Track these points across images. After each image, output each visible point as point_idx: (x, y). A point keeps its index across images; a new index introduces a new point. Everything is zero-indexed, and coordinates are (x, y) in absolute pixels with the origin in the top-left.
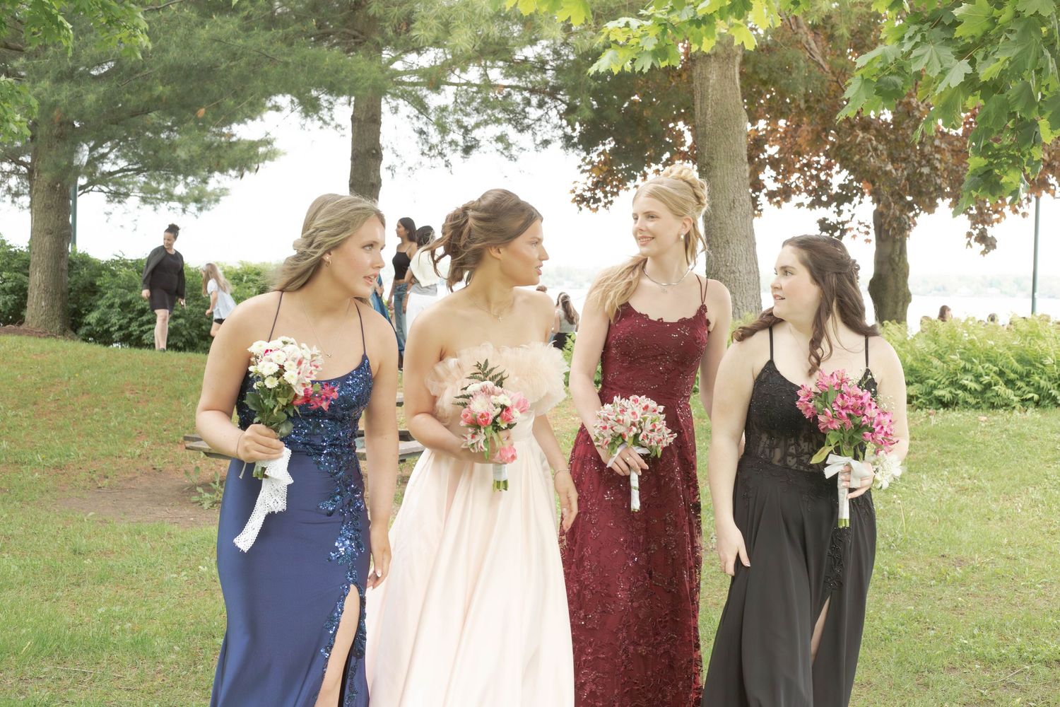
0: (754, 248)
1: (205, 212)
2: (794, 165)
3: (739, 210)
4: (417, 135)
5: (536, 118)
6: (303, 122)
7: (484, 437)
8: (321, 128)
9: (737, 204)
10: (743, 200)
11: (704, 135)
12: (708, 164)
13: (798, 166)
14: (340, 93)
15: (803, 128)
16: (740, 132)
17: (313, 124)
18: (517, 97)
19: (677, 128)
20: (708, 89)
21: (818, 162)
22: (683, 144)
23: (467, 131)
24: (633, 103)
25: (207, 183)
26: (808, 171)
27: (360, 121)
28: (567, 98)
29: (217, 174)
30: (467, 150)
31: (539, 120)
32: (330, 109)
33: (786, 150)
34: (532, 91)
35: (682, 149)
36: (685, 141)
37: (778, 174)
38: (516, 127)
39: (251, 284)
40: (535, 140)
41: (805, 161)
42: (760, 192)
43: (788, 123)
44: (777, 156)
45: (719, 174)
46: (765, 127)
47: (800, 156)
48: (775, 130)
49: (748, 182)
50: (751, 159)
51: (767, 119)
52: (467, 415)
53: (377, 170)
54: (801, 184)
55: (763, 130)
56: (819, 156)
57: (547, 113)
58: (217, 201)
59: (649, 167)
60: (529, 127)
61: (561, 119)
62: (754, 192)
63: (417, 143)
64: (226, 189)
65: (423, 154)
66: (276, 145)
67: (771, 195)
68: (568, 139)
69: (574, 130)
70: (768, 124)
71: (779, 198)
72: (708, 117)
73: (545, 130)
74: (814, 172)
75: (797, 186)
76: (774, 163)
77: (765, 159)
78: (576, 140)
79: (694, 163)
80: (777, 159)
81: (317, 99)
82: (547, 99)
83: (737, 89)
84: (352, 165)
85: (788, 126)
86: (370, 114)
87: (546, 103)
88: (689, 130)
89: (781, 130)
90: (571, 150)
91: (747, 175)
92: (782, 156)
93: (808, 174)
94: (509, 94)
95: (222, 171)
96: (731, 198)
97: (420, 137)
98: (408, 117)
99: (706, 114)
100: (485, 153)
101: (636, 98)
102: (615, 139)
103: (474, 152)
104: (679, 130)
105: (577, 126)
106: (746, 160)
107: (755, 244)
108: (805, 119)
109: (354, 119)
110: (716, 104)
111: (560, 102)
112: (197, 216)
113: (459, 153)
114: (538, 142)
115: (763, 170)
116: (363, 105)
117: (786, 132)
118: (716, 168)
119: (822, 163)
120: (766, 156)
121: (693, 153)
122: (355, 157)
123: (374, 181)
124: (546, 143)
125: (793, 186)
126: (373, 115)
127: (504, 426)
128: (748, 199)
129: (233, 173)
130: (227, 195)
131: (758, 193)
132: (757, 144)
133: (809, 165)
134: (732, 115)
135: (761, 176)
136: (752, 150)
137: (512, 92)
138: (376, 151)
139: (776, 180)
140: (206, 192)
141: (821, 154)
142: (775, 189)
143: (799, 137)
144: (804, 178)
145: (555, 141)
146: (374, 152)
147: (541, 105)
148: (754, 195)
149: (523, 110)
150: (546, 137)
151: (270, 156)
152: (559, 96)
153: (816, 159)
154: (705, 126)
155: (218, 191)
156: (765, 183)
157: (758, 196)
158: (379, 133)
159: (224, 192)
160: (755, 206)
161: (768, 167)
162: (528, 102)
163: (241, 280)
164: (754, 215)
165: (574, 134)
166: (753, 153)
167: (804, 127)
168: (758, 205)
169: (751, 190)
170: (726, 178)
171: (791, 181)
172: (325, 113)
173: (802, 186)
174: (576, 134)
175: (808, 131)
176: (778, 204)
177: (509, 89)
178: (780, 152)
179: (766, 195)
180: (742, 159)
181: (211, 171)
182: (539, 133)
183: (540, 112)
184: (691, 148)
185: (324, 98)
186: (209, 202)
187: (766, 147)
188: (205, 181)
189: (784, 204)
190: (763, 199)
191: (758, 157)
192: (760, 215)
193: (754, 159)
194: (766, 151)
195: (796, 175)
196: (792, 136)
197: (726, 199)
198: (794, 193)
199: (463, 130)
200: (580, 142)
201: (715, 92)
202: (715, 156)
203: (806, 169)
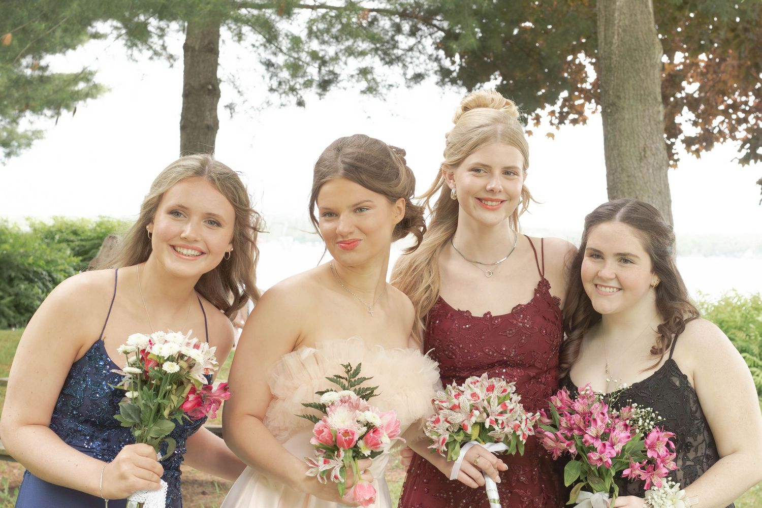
0: (669, 206)
1: (13, 158)
2: (717, 107)
3: (651, 160)
4: (264, 67)
5: (406, 47)
6: (130, 52)
7: (341, 464)
8: (151, 58)
9: (648, 153)
10: (657, 149)
11: (609, 69)
12: (614, 104)
13: (722, 107)
14: (172, 17)
15: (727, 63)
16: (653, 66)
17: (142, 54)
18: (385, 23)
19: (577, 62)
20: (614, 13)
21: (746, 103)
22: (584, 80)
23: (324, 62)
24: (524, 31)
25: (17, 124)
26: (734, 113)
27: (193, 50)
28: (445, 25)
29: (28, 113)
30: (324, 85)
31: (411, 49)
32: (161, 37)
33: (707, 88)
34: (404, 15)
35: (584, 86)
36: (587, 76)
37: (698, 116)
38: (382, 59)
39: (64, 245)
40: (405, 74)
41: (730, 102)
42: (676, 137)
43: (711, 56)
44: (696, 95)
45: (627, 116)
46: (683, 60)
47: (724, 95)
48: (695, 64)
49: (662, 126)
50: (665, 98)
51: (684, 51)
52: (322, 431)
53: (214, 109)
54: (725, 128)
55: (681, 63)
56: (747, 96)
57: (419, 42)
58: (29, 145)
59: (543, 108)
60: (398, 59)
61: (437, 48)
62: (668, 138)
63: (263, 77)
64: (40, 132)
65: (272, 90)
66: (97, 79)
67: (689, 142)
68: (445, 73)
69: (453, 63)
70: (685, 58)
71: (697, 146)
72: (614, 47)
73: (417, 62)
74: (741, 115)
75: (720, 132)
76: (692, 103)
77: (682, 98)
78: (455, 74)
79: (597, 104)
80: (696, 99)
81: (145, 24)
82: (420, 26)
83: (649, 13)
84: (184, 103)
85: (709, 59)
86: (206, 42)
87: (420, 29)
88: (591, 63)
89: (702, 64)
90: (448, 86)
91: (662, 118)
92: (703, 95)
93: (734, 117)
94: (375, 19)
95: (36, 110)
96: (642, 145)
97: (267, 70)
98: (254, 46)
99: (611, 43)
100: (345, 89)
101: (528, 24)
102: (502, 74)
103: (332, 88)
104: (580, 64)
105: (457, 58)
106: (660, 99)
107: (670, 201)
108: (730, 51)
109: (186, 47)
110: (624, 31)
111: (436, 29)
112: (4, 164)
113: (314, 89)
114: (409, 76)
115: (680, 112)
116: (197, 31)
117: (707, 66)
118: (623, 108)
119: (751, 103)
120: (684, 95)
121: (596, 91)
122: (187, 94)
123: (210, 122)
124: (418, 77)
125: (716, 131)
126: (209, 44)
127: (367, 452)
128: (662, 147)
129: (48, 112)
130: (42, 138)
131: (673, 140)
132: (673, 81)
133: (735, 107)
134: (643, 44)
135: (678, 119)
136: (667, 87)
137: (379, 16)
138: (213, 86)
139: (695, 124)
140: (17, 133)
141: (750, 93)
142: (693, 135)
143: (723, 72)
144: (730, 123)
145: (429, 76)
146: (210, 87)
147: (413, 32)
148: (669, 142)
149: (392, 38)
150: (419, 70)
151: (93, 91)
152: (435, 22)
153: (744, 99)
154: (610, 58)
155: (30, 134)
156: (682, 127)
157: (673, 144)
158: (217, 64)
159: (37, 134)
160: (671, 156)
161: (685, 109)
162: (398, 29)
163: (53, 238)
164: (669, 165)
165: (452, 68)
166: (668, 92)
167: (730, 61)
168: (674, 154)
169: (665, 136)
170: (636, 121)
171: (713, 125)
172: (155, 41)
173: (727, 131)
174: (456, 68)
175: (733, 67)
176: (697, 152)
177: (374, 13)
178: (700, 89)
179: (683, 141)
180: (656, 99)
181: (22, 111)
182: (410, 66)
183: (412, 41)
184: (595, 85)
185: (154, 23)
186: (19, 146)
187: (684, 84)
188: (15, 121)
189: (703, 153)
190: (679, 147)
191: (674, 96)
192: (675, 166)
193: (669, 99)
194: (683, 89)
195: (720, 118)
196: (715, 72)
197: (635, 147)
198: (718, 140)
199: (318, 62)
200: (460, 76)
201: (623, 17)
202: (622, 95)
203: (731, 111)
